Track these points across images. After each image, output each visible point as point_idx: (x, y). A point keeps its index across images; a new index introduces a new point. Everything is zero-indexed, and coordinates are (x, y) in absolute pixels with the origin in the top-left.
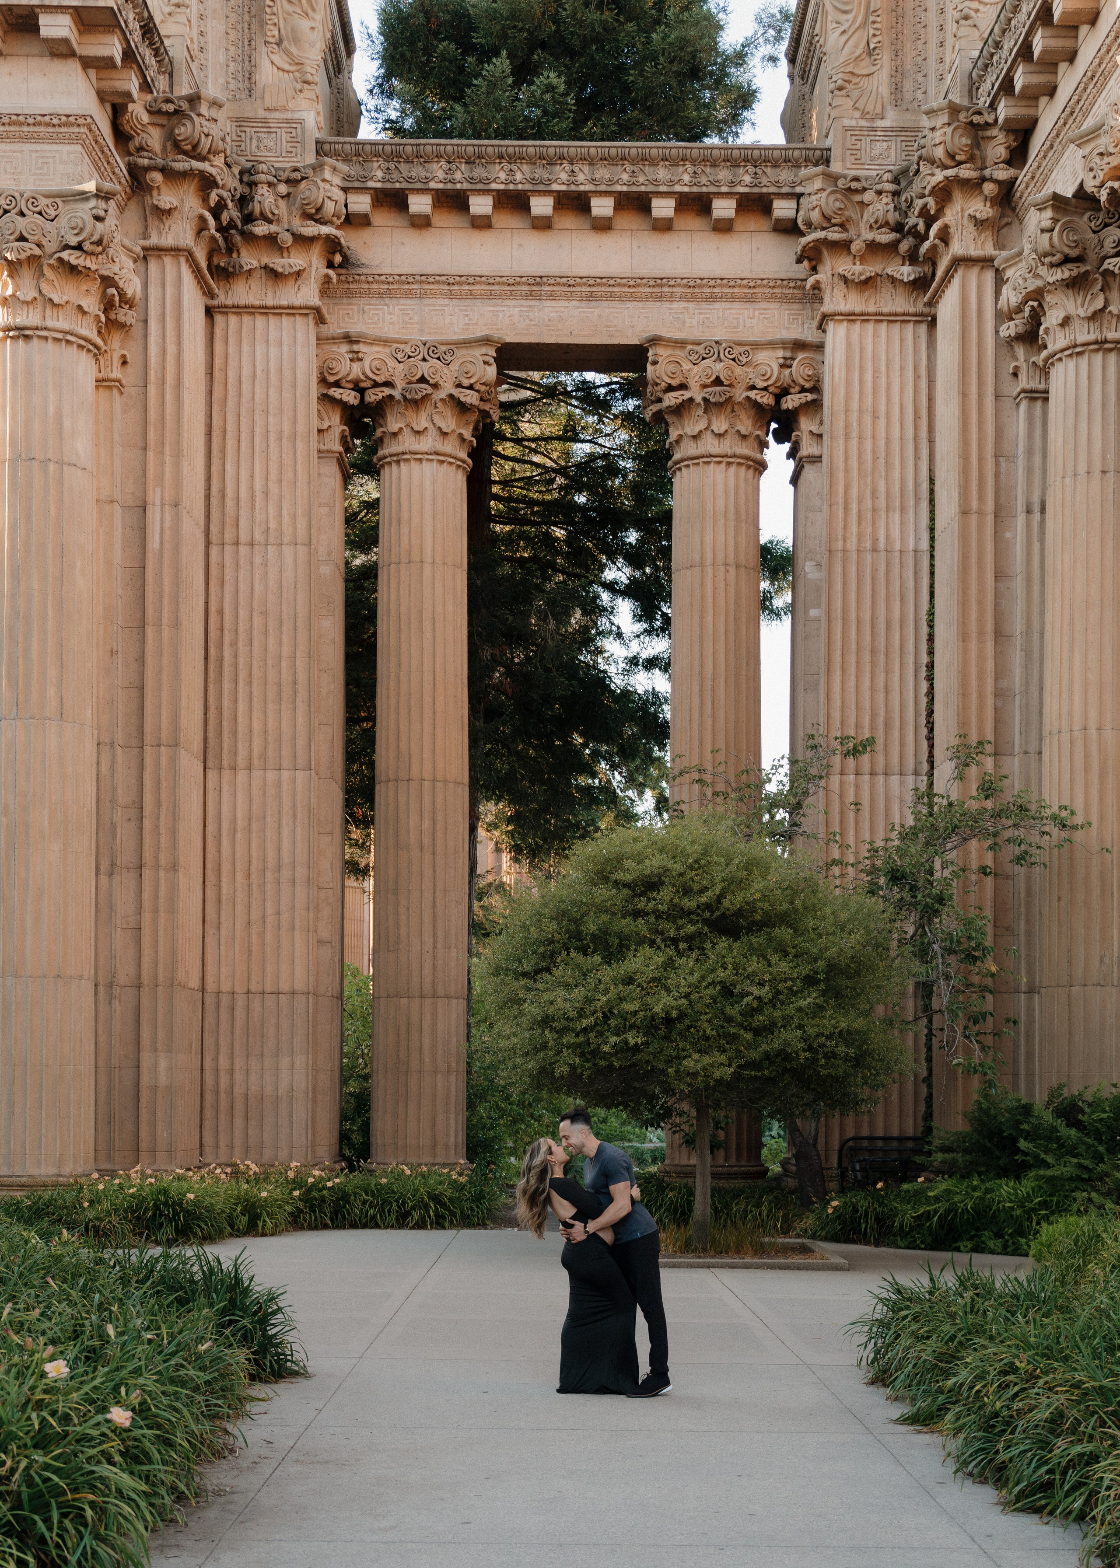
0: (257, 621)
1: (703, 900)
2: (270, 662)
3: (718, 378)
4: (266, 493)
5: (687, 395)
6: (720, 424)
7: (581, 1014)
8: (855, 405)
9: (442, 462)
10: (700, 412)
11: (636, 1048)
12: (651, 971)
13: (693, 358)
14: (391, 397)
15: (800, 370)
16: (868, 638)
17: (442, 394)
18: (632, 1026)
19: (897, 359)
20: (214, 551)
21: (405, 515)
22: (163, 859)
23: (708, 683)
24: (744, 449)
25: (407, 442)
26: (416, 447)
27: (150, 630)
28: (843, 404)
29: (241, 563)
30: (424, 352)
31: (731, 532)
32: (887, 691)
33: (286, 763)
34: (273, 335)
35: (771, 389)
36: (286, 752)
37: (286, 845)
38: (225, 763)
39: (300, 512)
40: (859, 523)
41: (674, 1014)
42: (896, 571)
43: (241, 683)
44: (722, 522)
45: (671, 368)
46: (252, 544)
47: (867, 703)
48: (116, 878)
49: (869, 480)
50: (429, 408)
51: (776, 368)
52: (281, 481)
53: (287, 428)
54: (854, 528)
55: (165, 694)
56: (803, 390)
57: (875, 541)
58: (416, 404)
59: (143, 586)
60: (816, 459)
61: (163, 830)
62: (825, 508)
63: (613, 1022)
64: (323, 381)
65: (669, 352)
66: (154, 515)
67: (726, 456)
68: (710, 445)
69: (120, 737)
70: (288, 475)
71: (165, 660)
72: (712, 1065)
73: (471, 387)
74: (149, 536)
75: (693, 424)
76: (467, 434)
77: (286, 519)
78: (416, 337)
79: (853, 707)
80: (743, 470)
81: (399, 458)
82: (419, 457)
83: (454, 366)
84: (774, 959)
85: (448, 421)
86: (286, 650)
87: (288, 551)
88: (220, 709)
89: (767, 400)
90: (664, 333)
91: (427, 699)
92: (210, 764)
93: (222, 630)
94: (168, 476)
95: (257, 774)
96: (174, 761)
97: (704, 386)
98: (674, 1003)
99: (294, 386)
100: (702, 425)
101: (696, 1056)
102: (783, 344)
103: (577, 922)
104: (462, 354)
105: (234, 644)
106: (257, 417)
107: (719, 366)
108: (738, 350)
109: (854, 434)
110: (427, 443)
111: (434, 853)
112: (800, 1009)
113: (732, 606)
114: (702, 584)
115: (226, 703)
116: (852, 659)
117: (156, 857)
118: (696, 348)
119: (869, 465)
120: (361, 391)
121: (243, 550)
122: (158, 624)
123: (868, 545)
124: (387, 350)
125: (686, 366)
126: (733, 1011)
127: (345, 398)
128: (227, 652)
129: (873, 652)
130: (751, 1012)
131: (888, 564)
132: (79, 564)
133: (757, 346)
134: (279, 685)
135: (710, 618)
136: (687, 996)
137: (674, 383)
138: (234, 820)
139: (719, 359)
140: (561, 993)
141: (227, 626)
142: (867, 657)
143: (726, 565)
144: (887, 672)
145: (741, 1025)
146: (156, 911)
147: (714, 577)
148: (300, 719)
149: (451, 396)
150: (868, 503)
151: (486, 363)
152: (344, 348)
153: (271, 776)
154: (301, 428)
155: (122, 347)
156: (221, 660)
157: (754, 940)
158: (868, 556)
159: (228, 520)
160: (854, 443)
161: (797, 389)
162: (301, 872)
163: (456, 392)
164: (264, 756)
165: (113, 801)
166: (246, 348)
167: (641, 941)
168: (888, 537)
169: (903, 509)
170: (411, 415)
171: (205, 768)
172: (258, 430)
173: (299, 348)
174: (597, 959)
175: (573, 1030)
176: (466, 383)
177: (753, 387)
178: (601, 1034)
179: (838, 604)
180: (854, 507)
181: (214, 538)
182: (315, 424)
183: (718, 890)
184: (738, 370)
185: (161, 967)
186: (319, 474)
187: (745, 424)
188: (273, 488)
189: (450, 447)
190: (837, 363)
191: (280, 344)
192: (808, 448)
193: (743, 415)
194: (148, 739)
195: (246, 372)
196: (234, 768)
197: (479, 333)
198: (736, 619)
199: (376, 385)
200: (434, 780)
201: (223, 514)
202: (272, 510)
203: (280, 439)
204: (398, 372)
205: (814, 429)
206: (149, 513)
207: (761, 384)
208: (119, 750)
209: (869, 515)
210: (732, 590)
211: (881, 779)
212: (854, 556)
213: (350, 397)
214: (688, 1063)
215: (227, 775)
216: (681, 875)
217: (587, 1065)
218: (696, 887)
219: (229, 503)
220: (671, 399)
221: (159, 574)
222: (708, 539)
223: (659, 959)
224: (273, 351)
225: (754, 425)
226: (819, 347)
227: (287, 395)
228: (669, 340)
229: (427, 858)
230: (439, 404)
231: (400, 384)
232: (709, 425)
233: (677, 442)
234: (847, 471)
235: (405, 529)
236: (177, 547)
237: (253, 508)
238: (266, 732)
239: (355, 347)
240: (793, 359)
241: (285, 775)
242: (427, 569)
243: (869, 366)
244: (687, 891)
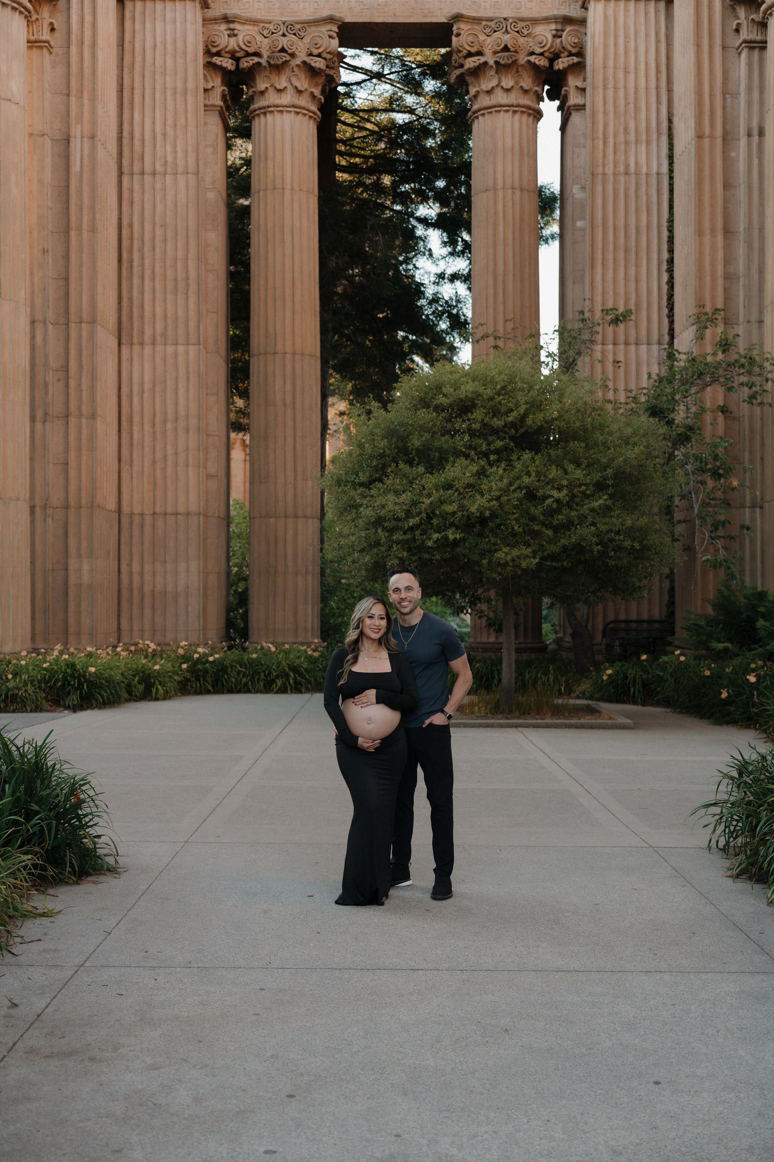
0: (159, 232)
1: (510, 419)
2: (168, 263)
3: (506, 46)
4: (164, 135)
5: (483, 59)
6: (508, 82)
7: (408, 514)
8: (611, 63)
9: (298, 113)
10: (493, 72)
11: (456, 543)
12: (468, 477)
13: (487, 31)
14: (259, 64)
15: (568, 38)
16: (622, 240)
17: (298, 61)
18: (452, 524)
19: (643, 28)
20: (125, 179)
21: (270, 153)
22: (85, 409)
23: (500, 278)
24: (526, 101)
25: (272, 98)
26: (278, 102)
27: (73, 234)
28: (602, 62)
29: (147, 187)
30: (283, 29)
31: (517, 164)
32: (637, 280)
33: (181, 340)
34: (169, 16)
35: (547, 54)
36: (181, 331)
37: (182, 402)
38: (135, 340)
39: (190, 149)
40: (615, 153)
41: (487, 513)
42: (643, 189)
43: (147, 280)
44: (509, 156)
45: (471, 38)
46: (154, 174)
47: (622, 290)
48: (48, 425)
49: (622, 120)
50: (288, 72)
51: (550, 37)
52: (175, 126)
53: (180, 85)
54: (611, 157)
55: (85, 283)
56: (571, 54)
57: (627, 166)
58: (277, 68)
59: (68, 201)
60: (581, 108)
61: (84, 387)
62: (589, 143)
63: (435, 521)
64: (208, 52)
65: (469, 26)
66: (76, 145)
67: (512, 106)
68: (500, 97)
69: (51, 315)
70: (181, 121)
71: (85, 257)
72: (519, 557)
73: (319, 55)
74: (72, 162)
75: (486, 84)
76: (317, 92)
77: (180, 154)
78: (277, 16)
79: (611, 293)
80: (525, 117)
81: (266, 111)
82: (280, 109)
83: (307, 40)
84: (571, 467)
85: (303, 82)
86: (180, 254)
87: (181, 179)
88: (131, 299)
89: (542, 62)
90: (465, 12)
91: (288, 292)
92: (124, 341)
93: (132, 238)
94: (86, 116)
95: (159, 348)
96: (92, 334)
97: (495, 53)
98: (487, 505)
99: (185, 53)
100: (494, 83)
101: (506, 550)
102: (555, 19)
103: (404, 439)
104: (312, 32)
105: (141, 249)
106: (157, 77)
107: (507, 37)
108: (521, 24)
109: (611, 85)
110: (287, 99)
111: (294, 409)
112: (593, 510)
113: (518, 220)
114: (495, 203)
115: (135, 294)
116: (610, 257)
117: (79, 408)
118: (489, 24)
119: (622, 109)
120: (237, 60)
121: (148, 179)
122: (80, 229)
123: (622, 169)
124: (256, 28)
125: (482, 37)
126: (537, 511)
127: (224, 65)
128: (136, 256)
129: (626, 250)
130: (551, 512)
131: (637, 184)
132: (13, 178)
133: (535, 21)
134: (176, 280)
135: (501, 228)
136: (498, 498)
137: (473, 50)
138: (142, 383)
139: (507, 32)
140: (391, 497)
141: (136, 235)
142: (621, 256)
143: (513, 188)
144: (637, 266)
145: (543, 524)
146: (79, 449)
147: (504, 197)
148: (192, 306)
149: (304, 62)
150: (621, 138)
151: (330, 37)
152: (223, 27)
153: (170, 349)
154: (190, 85)
155: (50, 17)
156: (131, 261)
157: (552, 453)
158: (622, 178)
159: (136, 156)
160: (610, 92)
161: (566, 53)
162: (193, 422)
163: (308, 59)
164: (164, 335)
165: (46, 365)
166: (148, 26)
167: (457, 454)
168: (637, 163)
169: (648, 142)
170: (274, 78)
171: (120, 344)
172: (158, 87)
173: (189, 25)
174: (421, 469)
175: (401, 529)
176: (316, 52)
177: (532, 53)
178: (424, 533)
179: (599, 214)
180: (611, 140)
181: (126, 169)
182: (202, 85)
183: (522, 410)
184: (521, 40)
185: (84, 493)
186: (205, 124)
187: (527, 82)
188: (170, 131)
189: (304, 101)
190: (597, 32)
191: (174, 21)
192: (574, 99)
193: (525, 75)
194: (73, 317)
195: (149, 44)
196: (142, 344)
197: (325, 13)
198: (521, 229)
199: (248, 54)
200: (294, 354)
201: (132, 151)
202: (169, 148)
203: (175, 93)
204: (264, 45)
205: (579, 84)
206: (72, 144)
207: (538, 50)
208: (50, 327)
209: (622, 147)
210: (517, 207)
211: (633, 348)
212: (611, 178)
213: (228, 64)
214: (499, 555)
215: (136, 349)
216: (491, 399)
217: (413, 558)
218: (503, 409)
219: (137, 143)
220: (471, 63)
221: (80, 191)
222: (500, 169)
223: (474, 468)
224: (169, 28)
225: (533, 82)
226: (582, 22)
227: (180, 61)
228: (469, 18)
229: (289, 411)
230: (295, 69)
231: (265, 54)
232: (499, 82)
233: (476, 96)
234: (605, 113)
235: (270, 164)
236: (93, 170)
237: (155, 147)
238: (166, 316)
239: (232, 26)
240: (563, 31)
241: (181, 348)
242: (288, 193)
243: (621, 33)
244: (496, 413)
